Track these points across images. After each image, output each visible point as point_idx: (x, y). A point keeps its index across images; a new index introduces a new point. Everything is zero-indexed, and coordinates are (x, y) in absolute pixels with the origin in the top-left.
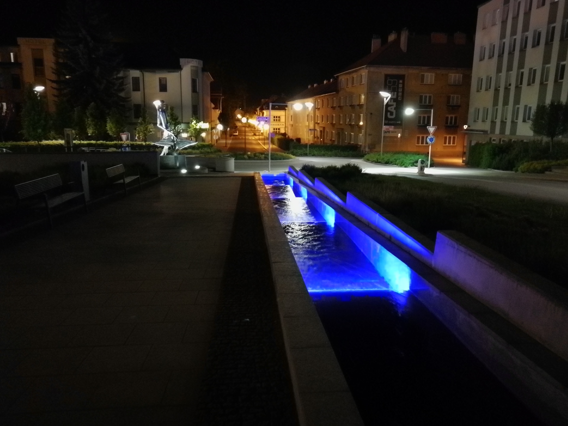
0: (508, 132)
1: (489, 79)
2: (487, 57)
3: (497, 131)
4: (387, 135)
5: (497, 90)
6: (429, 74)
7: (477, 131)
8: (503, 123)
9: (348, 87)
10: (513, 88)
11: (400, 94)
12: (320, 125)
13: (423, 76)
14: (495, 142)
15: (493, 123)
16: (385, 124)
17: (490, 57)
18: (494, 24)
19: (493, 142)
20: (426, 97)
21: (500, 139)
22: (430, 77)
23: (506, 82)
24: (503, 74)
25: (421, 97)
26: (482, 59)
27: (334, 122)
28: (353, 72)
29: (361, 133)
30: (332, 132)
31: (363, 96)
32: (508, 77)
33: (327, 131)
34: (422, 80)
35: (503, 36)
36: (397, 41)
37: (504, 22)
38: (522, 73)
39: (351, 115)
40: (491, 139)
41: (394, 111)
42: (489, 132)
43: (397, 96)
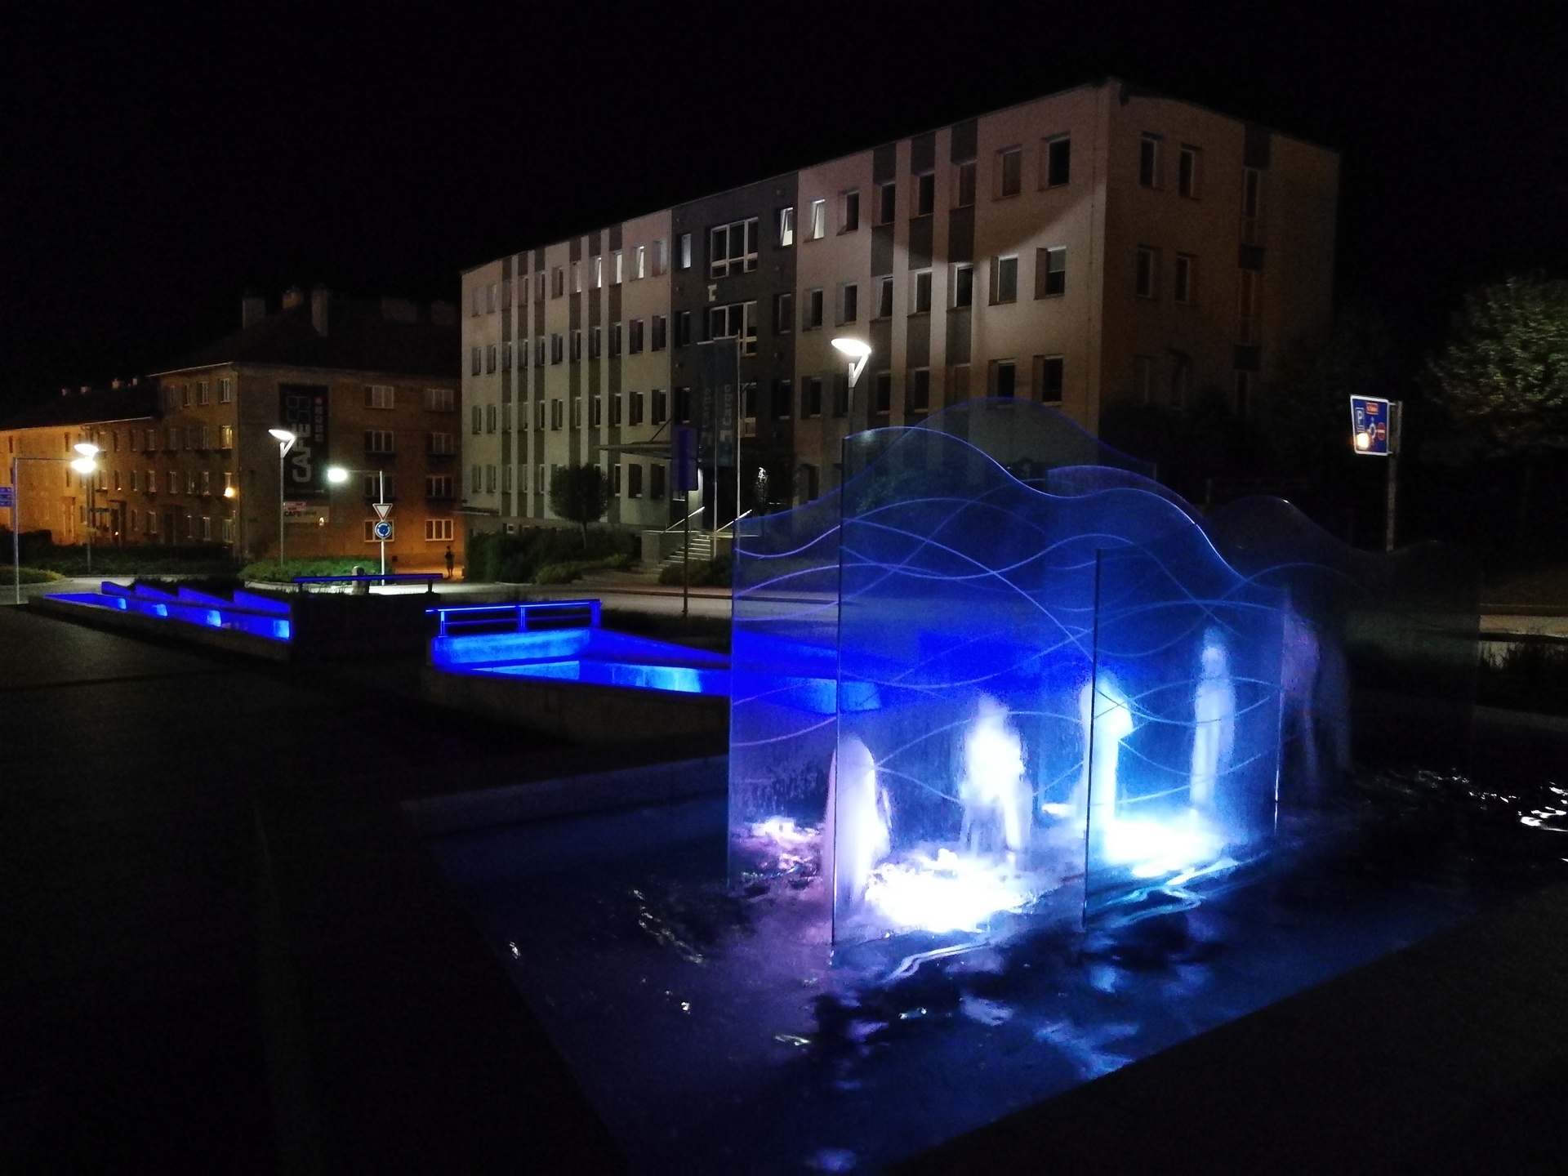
0: (530, 513)
1: (491, 411)
2: (484, 370)
3: (514, 512)
4: (295, 519)
5: (506, 433)
6: (383, 388)
7: (479, 511)
8: (522, 496)
9: (188, 407)
10: (530, 431)
11: (319, 429)
12: (110, 496)
13: (369, 391)
14: (512, 532)
15: (506, 495)
16: (288, 498)
17: (490, 371)
18: (491, 312)
19: (509, 532)
20: (378, 437)
21: (520, 526)
22: (384, 393)
23: (520, 420)
24: (514, 404)
25: (368, 436)
26: (476, 373)
27: (153, 489)
28: (198, 372)
29: (229, 516)
30: (148, 516)
31: (228, 430)
32: (522, 411)
33: (133, 512)
34: (369, 400)
35: (506, 337)
36: (305, 309)
37: (506, 311)
38: (543, 406)
39: (201, 475)
40: (505, 525)
41: (308, 468)
42: (500, 514)
43: (313, 432)
